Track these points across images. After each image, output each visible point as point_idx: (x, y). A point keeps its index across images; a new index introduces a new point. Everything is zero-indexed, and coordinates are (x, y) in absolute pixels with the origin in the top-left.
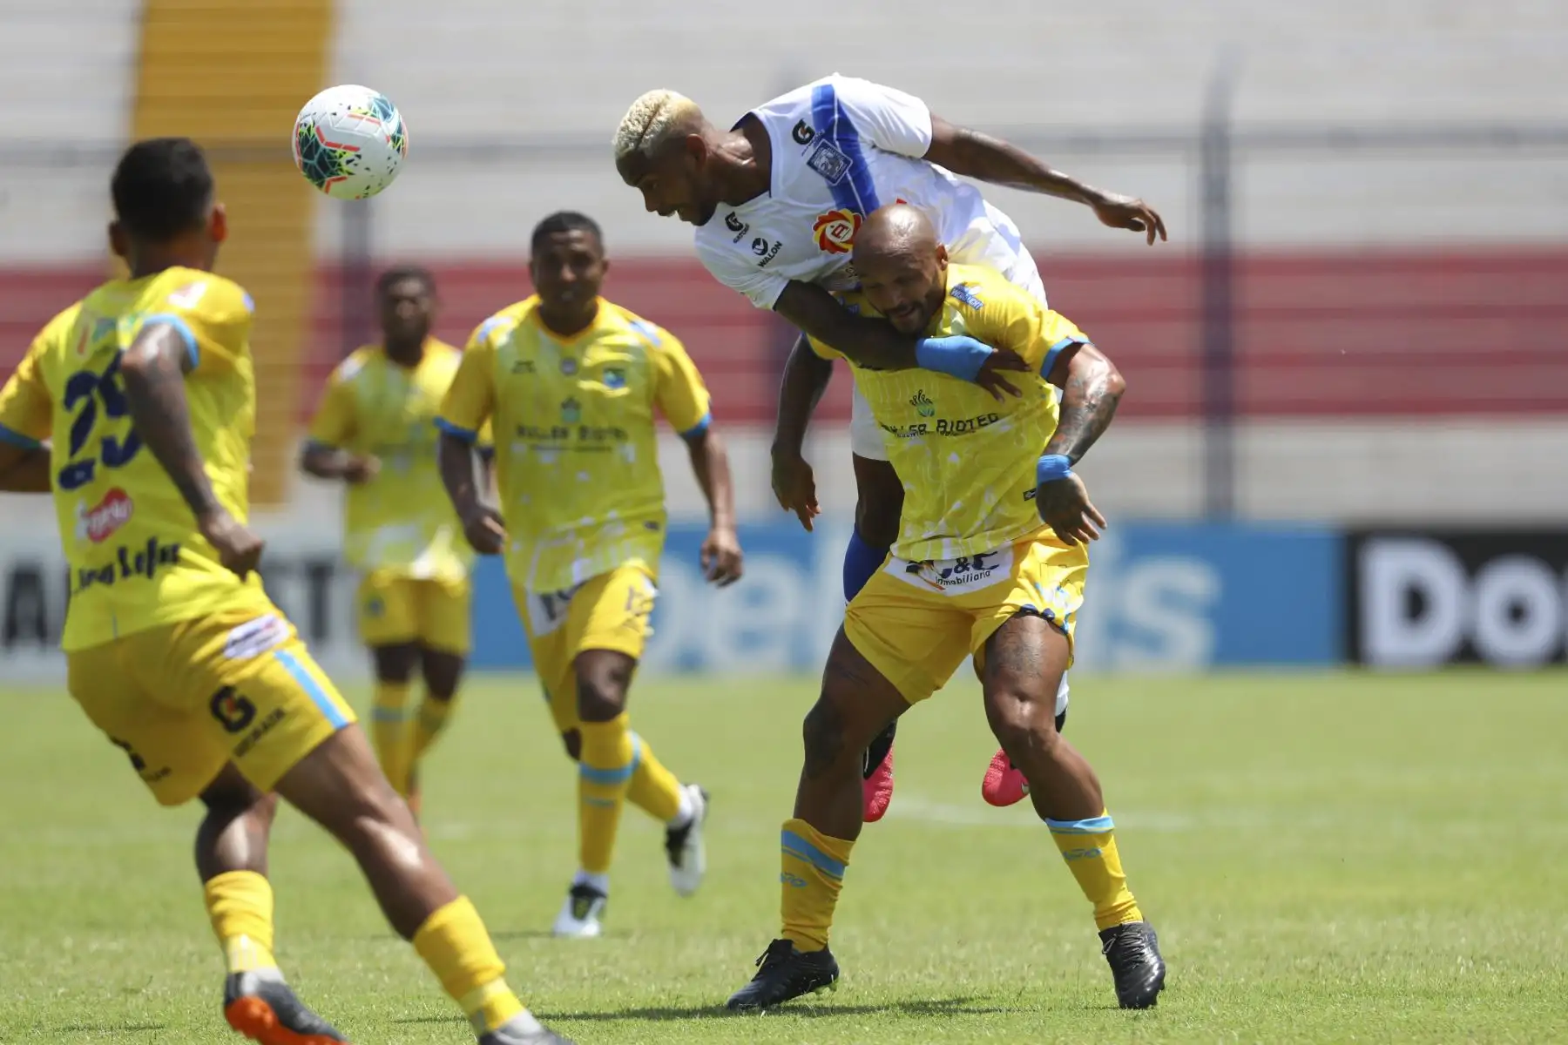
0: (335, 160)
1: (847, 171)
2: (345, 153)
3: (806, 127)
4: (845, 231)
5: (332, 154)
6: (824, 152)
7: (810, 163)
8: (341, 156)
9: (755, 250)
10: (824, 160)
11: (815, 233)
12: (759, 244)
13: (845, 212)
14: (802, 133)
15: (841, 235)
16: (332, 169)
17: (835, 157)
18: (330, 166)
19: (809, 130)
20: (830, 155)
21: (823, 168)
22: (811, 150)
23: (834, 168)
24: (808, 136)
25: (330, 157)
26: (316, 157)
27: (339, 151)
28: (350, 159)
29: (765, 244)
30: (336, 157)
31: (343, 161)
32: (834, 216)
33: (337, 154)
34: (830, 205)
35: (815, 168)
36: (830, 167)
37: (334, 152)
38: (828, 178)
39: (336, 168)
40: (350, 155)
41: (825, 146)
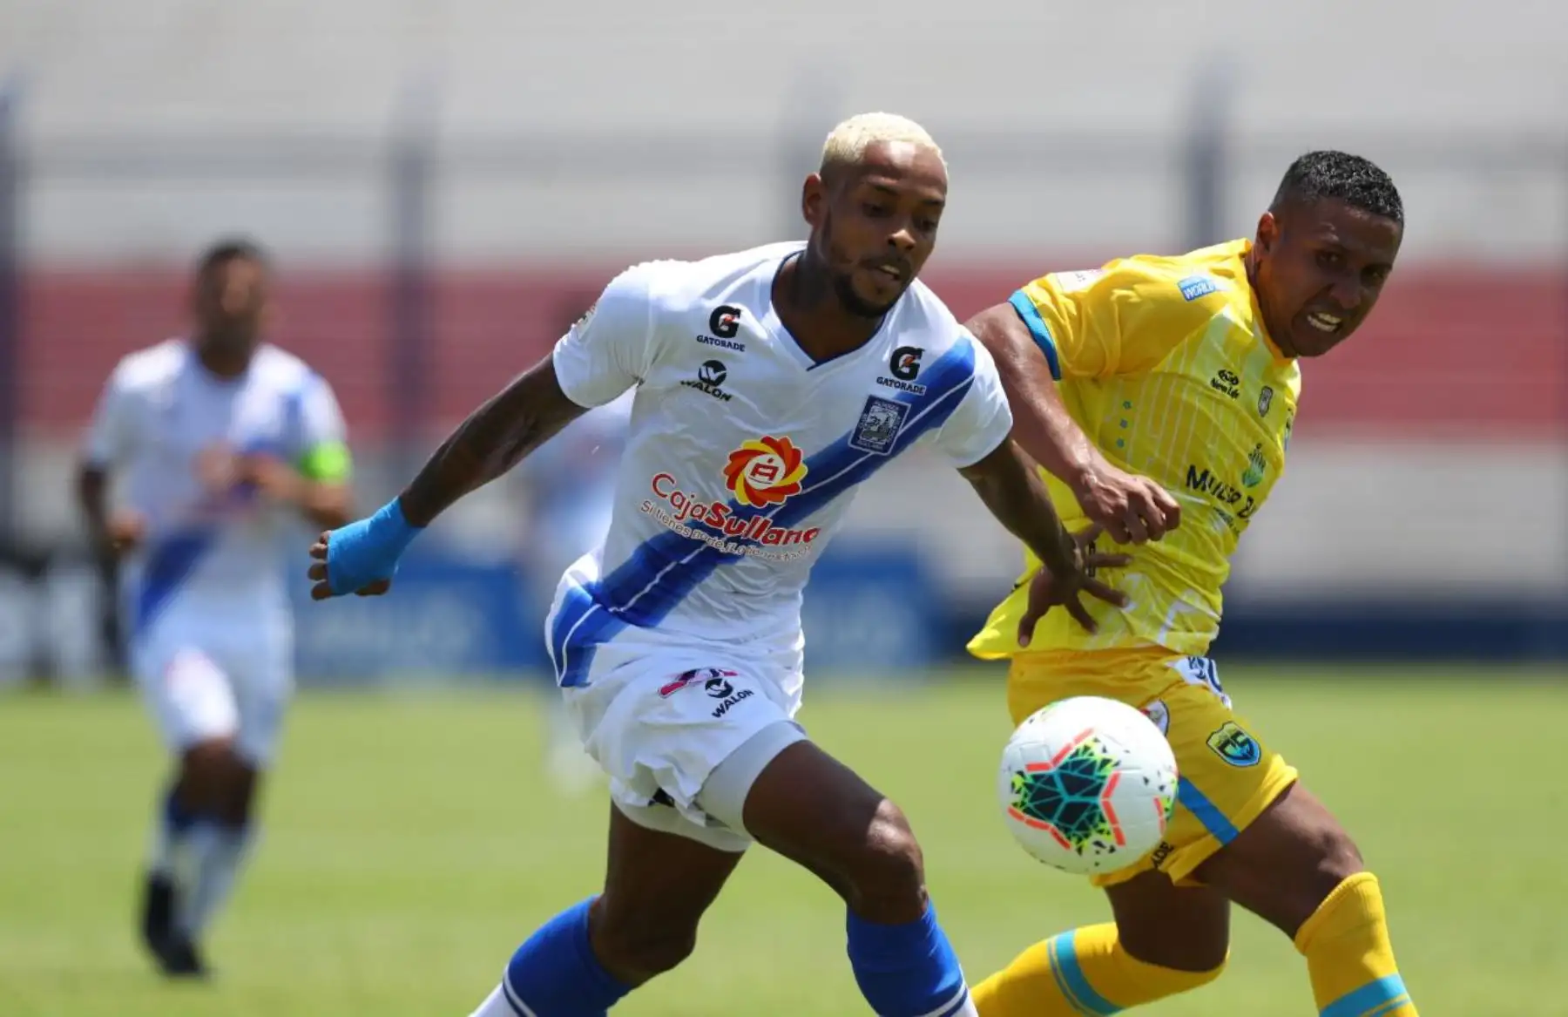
0: (1091, 827)
1: (872, 453)
2: (1108, 833)
3: (916, 361)
4: (766, 479)
5: (1097, 819)
6: (894, 414)
7: (872, 401)
8: (1101, 832)
9: (704, 369)
10: (882, 417)
11: (759, 441)
12: (715, 371)
13: (802, 471)
14: (905, 360)
15: (758, 477)
16: (1073, 827)
17: (889, 431)
18: (1077, 824)
19: (915, 368)
20: (891, 423)
21: (869, 420)
22: (890, 393)
23: (874, 434)
24: (906, 370)
25: (1091, 818)
26: (1077, 798)
27: (1107, 826)
28: (1104, 843)
29: (721, 379)
30: (1096, 826)
31: (1095, 836)
32: (793, 459)
33: (1102, 826)
34: (810, 447)
35: (867, 410)
36: (874, 429)
37: (1102, 820)
38: (858, 430)
39: (1080, 833)
40: (1109, 840)
41: (902, 410)
